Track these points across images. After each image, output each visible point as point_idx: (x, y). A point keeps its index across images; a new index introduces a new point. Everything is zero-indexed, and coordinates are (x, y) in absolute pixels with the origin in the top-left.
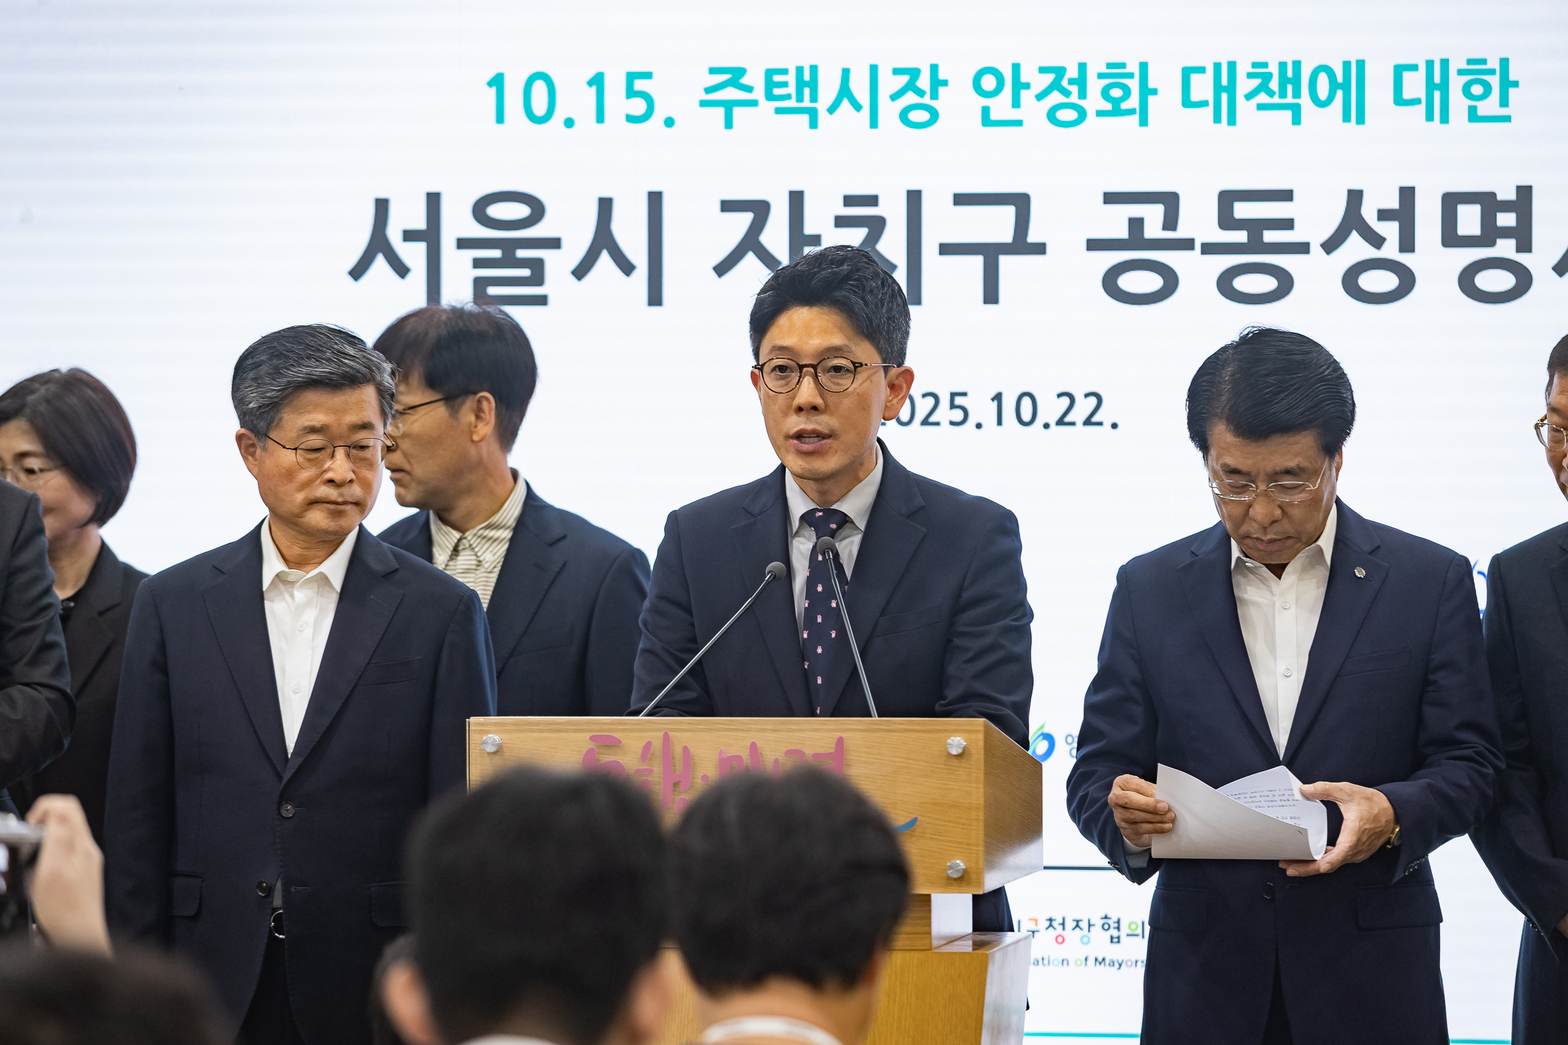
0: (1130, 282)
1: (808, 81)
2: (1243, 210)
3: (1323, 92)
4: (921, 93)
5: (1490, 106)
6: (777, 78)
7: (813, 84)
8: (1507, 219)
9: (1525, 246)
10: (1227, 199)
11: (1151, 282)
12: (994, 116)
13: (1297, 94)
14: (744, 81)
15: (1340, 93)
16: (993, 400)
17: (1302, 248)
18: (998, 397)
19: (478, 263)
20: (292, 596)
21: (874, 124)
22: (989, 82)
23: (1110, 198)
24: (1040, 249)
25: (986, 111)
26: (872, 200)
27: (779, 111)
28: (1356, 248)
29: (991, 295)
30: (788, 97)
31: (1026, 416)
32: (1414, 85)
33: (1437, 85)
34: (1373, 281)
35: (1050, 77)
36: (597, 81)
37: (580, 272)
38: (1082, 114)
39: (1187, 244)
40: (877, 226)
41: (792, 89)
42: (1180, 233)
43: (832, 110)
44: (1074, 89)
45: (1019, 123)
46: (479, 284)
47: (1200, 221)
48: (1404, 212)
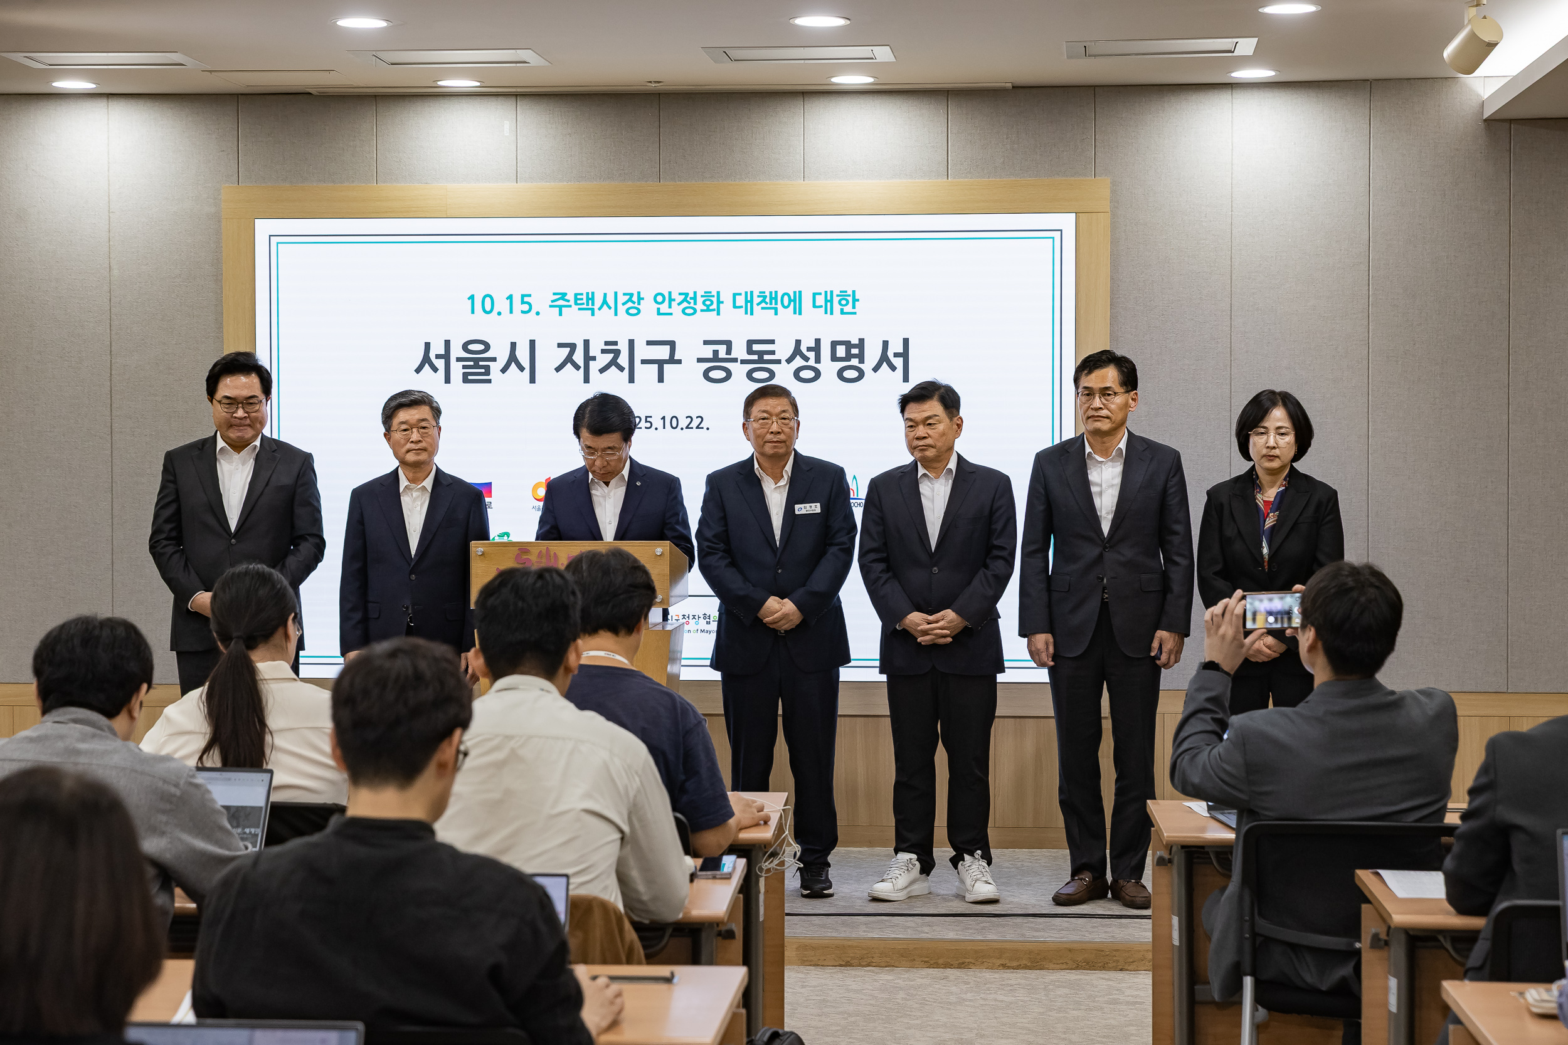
0: (714, 374)
1: (591, 298)
2: (756, 347)
3: (786, 303)
4: (634, 303)
5: (849, 309)
6: (579, 297)
7: (593, 299)
8: (855, 351)
9: (862, 361)
10: (750, 343)
11: (721, 374)
13: (776, 304)
14: (566, 298)
15: (792, 303)
16: (662, 419)
17: (778, 362)
18: (664, 418)
19: (464, 367)
20: (412, 495)
21: (616, 314)
22: (660, 299)
23: (706, 343)
24: (679, 362)
25: (658, 309)
26: (615, 343)
27: (579, 309)
28: (798, 362)
29: (661, 379)
30: (583, 304)
31: (674, 425)
32: (820, 301)
33: (829, 301)
34: (805, 374)
35: (683, 297)
36: (510, 298)
37: (504, 370)
38: (695, 311)
39: (735, 360)
40: (617, 353)
41: (585, 301)
42: (733, 356)
43: (600, 309)
44: (692, 301)
45: (671, 314)
46: (465, 375)
47: (740, 352)
48: (816, 348)
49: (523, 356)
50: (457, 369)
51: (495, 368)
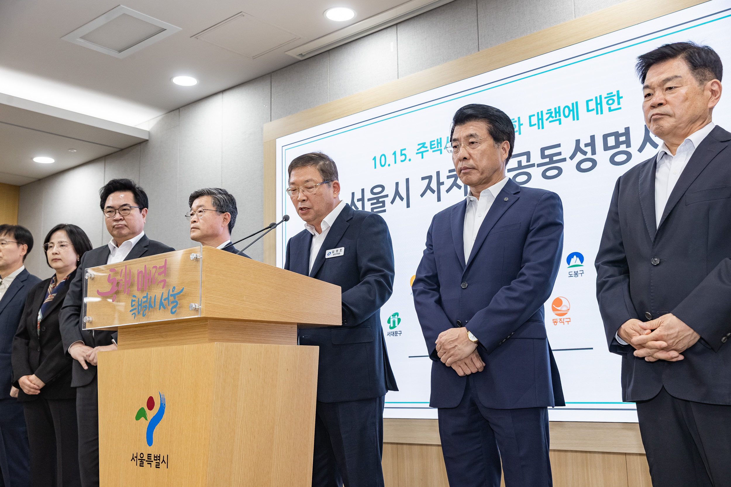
0: (520, 179)
1: (439, 142)
2: (547, 152)
3: (567, 114)
5: (615, 106)
6: (433, 143)
7: (441, 143)
8: (622, 139)
9: (629, 146)
10: (543, 150)
11: (524, 178)
13: (560, 116)
14: (425, 146)
15: (571, 112)
17: (564, 160)
19: (372, 204)
27: (433, 151)
28: (579, 157)
30: (435, 147)
32: (592, 105)
33: (599, 104)
34: (584, 166)
36: (395, 153)
37: (392, 202)
39: (533, 165)
41: (436, 145)
42: (531, 162)
47: (536, 159)
48: (592, 144)
49: (403, 192)
50: (368, 207)
51: (388, 201)
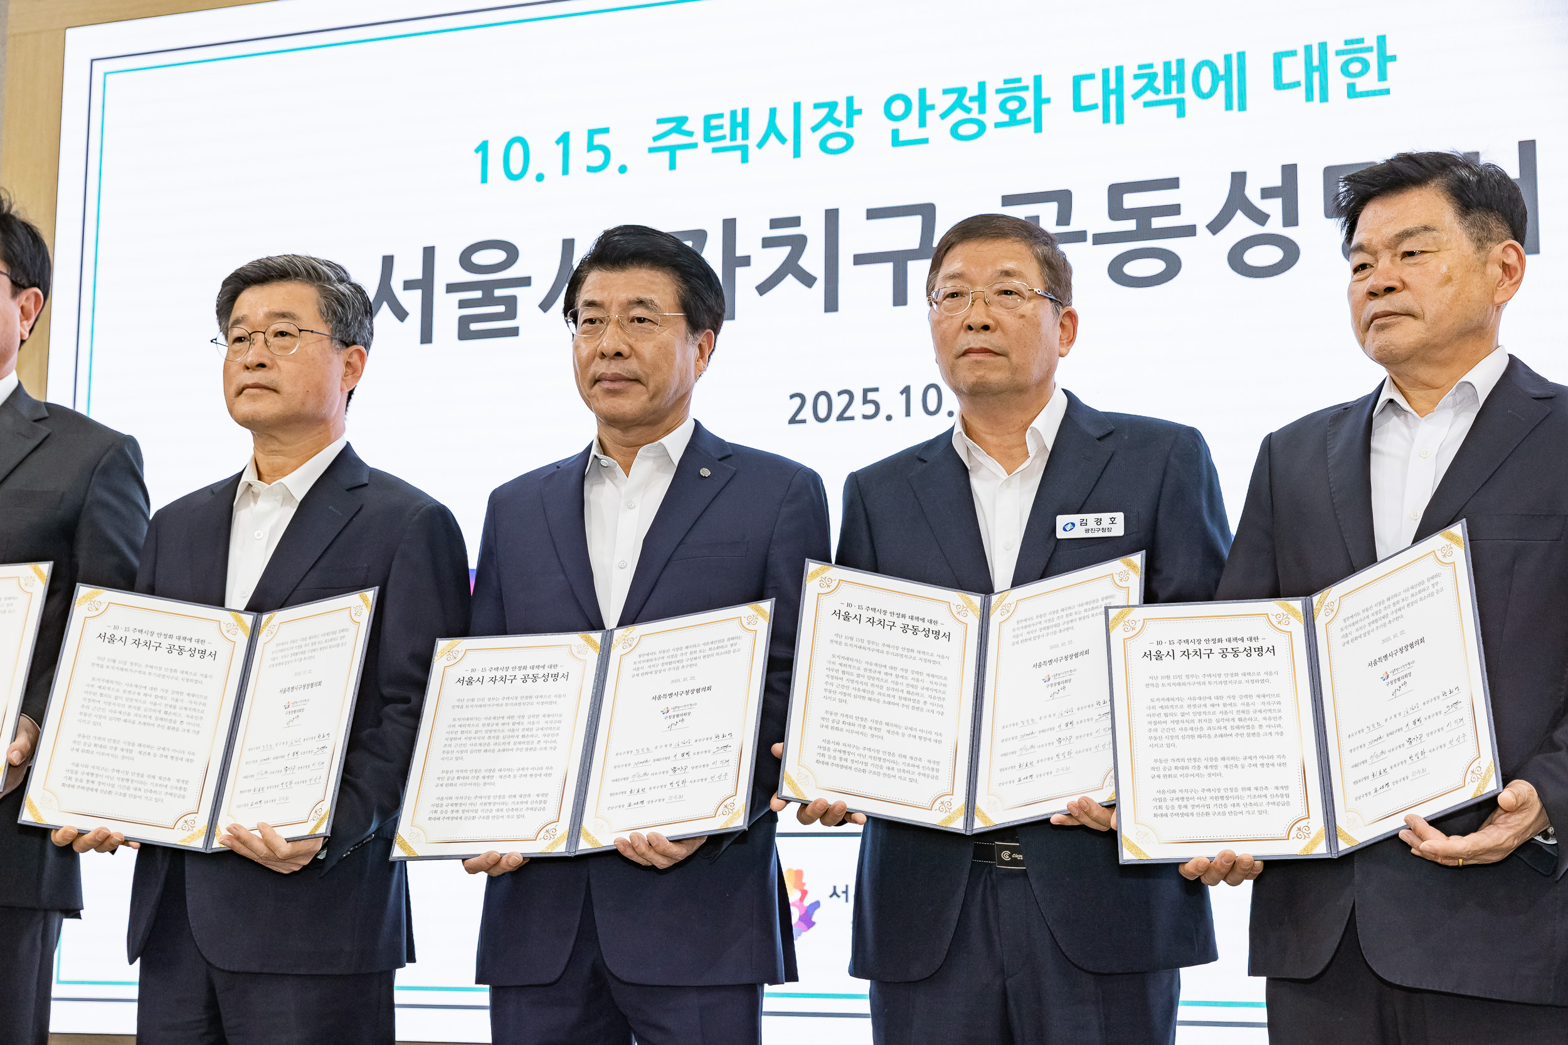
1: (740, 122)
2: (1131, 201)
3: (1206, 85)
4: (838, 123)
5: (1368, 82)
6: (714, 122)
7: (745, 124)
10: (1116, 192)
12: (902, 138)
13: (1181, 89)
14: (686, 127)
15: (1222, 84)
16: (902, 393)
17: (1189, 231)
18: (906, 391)
19: (463, 304)
21: (797, 154)
23: (1008, 201)
25: (895, 133)
26: (795, 221)
27: (715, 150)
28: (1241, 227)
29: (900, 298)
30: (723, 137)
31: (932, 405)
32: (1293, 69)
33: (1316, 67)
34: (1258, 256)
35: (953, 97)
36: (564, 139)
37: (546, 305)
38: (982, 127)
40: (798, 244)
41: (726, 131)
42: (1074, 226)
43: (760, 145)
44: (975, 106)
45: (925, 141)
46: (464, 322)
47: (1091, 216)
48: (1286, 190)
50: (447, 311)
51: (529, 299)
